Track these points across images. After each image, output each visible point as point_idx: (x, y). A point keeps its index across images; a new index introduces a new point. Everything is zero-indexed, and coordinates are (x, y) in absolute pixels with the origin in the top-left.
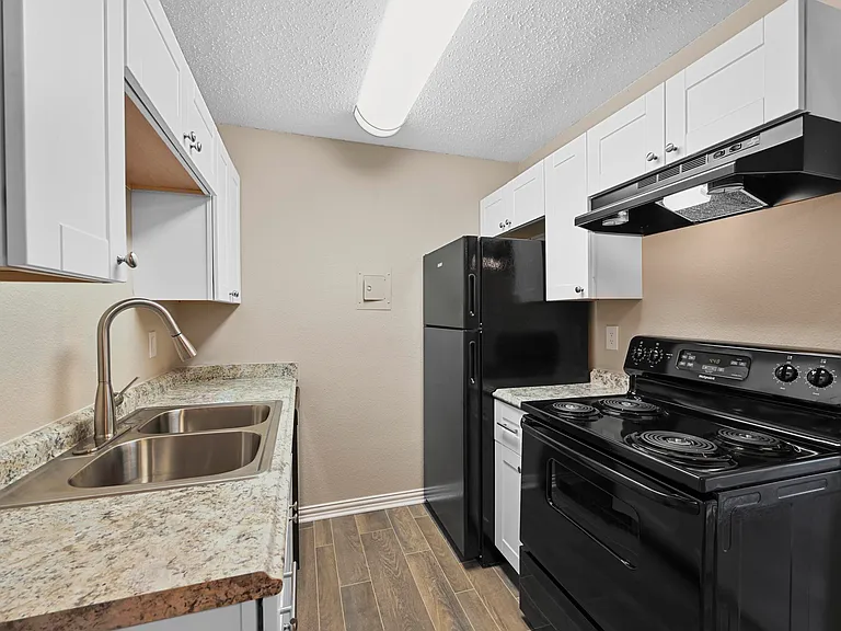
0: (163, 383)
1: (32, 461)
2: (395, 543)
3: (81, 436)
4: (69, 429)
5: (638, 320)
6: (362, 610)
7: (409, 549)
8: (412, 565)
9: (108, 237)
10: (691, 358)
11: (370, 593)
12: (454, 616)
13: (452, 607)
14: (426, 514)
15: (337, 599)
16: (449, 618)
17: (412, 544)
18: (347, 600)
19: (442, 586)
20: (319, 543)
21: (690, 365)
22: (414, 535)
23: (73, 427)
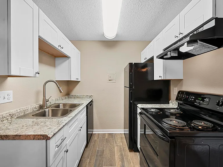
0: (63, 98)
1: (29, 111)
2: (113, 142)
3: (41, 107)
4: (38, 106)
5: (182, 85)
6: (100, 156)
7: (116, 144)
8: (116, 148)
9: (33, 69)
10: (193, 98)
11: (103, 152)
12: (122, 162)
13: (122, 160)
14: (124, 136)
15: (95, 152)
16: (120, 163)
17: (118, 143)
18: (98, 153)
19: (122, 155)
20: (96, 138)
21: (193, 100)
22: (119, 141)
23: (39, 105)
